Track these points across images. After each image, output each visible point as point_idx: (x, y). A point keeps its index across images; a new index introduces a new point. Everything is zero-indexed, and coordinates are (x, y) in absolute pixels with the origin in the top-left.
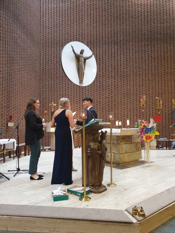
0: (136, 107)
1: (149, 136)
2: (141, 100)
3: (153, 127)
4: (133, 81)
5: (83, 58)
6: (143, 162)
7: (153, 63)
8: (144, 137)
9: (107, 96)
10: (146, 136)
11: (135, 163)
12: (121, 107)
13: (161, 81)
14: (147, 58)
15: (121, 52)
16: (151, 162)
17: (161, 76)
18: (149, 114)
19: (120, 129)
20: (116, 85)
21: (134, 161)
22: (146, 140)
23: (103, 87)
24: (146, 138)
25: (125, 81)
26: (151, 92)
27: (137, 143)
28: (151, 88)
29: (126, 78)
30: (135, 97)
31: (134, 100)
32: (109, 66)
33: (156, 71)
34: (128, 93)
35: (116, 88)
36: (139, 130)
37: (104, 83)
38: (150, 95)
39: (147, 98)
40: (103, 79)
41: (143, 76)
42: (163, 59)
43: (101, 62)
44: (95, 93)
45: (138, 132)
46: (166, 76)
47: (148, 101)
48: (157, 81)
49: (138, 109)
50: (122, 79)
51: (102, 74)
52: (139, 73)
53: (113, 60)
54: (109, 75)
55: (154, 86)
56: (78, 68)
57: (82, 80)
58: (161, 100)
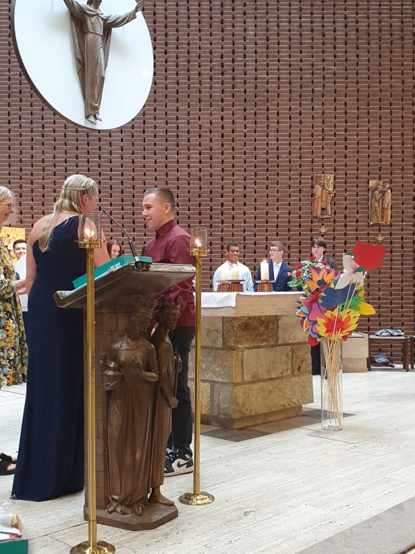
0: (300, 217)
1: (339, 320)
2: (318, 189)
3: (353, 285)
4: (290, 118)
5: (102, 22)
6: (317, 416)
7: (363, 53)
8: (321, 321)
9: (194, 171)
10: (329, 319)
11: (289, 418)
12: (245, 213)
13: (391, 121)
14: (340, 34)
15: (245, 5)
16: (345, 415)
17: (391, 104)
18: (345, 243)
19: (234, 294)
20: (227, 131)
21: (285, 410)
22: (327, 332)
23: (178, 136)
24: (326, 325)
25: (261, 120)
26: (351, 162)
27: (297, 344)
28: (352, 146)
29: (264, 105)
30: (293, 179)
31: (293, 192)
32: (200, 58)
33: (372, 82)
34: (272, 162)
35: (226, 144)
36: (304, 298)
37: (181, 123)
38: (350, 174)
39: (338, 182)
40: (178, 108)
41: (326, 100)
42: (398, 39)
43: (171, 39)
44: (149, 158)
45: (300, 305)
46: (409, 104)
47: (342, 195)
48: (376, 122)
49: (305, 222)
50: (250, 109)
51: (174, 88)
52: (313, 89)
53: (216, 35)
54: (200, 90)
55: (365, 139)
56: (81, 59)
57: (97, 105)
58: (389, 191)
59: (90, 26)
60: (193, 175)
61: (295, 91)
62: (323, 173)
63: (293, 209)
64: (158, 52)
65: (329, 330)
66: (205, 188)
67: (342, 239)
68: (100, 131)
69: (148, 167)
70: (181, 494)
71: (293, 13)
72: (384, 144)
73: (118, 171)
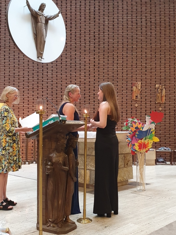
0: (127, 100)
1: (144, 144)
2: (134, 88)
3: (150, 129)
4: (123, 58)
5: (44, 18)
6: (135, 185)
7: (153, 31)
8: (136, 144)
9: (82, 80)
10: (140, 143)
11: (123, 185)
13: (165, 60)
14: (144, 23)
15: (104, 11)
16: (147, 184)
17: (165, 53)
18: (146, 111)
20: (96, 64)
21: (121, 182)
22: (139, 149)
23: (76, 66)
24: (139, 146)
25: (111, 59)
26: (148, 77)
27: (126, 154)
28: (149, 70)
29: (112, 53)
30: (124, 84)
31: (124, 89)
32: (85, 33)
33: (157, 44)
34: (115, 77)
35: (96, 69)
36: (130, 134)
37: (77, 60)
38: (147, 82)
39: (143, 85)
40: (76, 54)
41: (138, 51)
42: (168, 26)
43: (73, 25)
44: (63, 74)
45: (128, 137)
46: (172, 53)
47: (145, 91)
48: (159, 60)
49: (128, 102)
50: (106, 55)
51: (74, 45)
52: (132, 46)
53: (92, 23)
54: (85, 47)
55: (154, 67)
56: (36, 34)
57: (42, 52)
58: (164, 89)
59: (39, 19)
60: (82, 82)
61: (125, 47)
62: (136, 81)
63: (124, 96)
64: (68, 31)
65: (140, 148)
66: (87, 87)
67: (144, 109)
68: (43, 63)
69: (63, 78)
70: (78, 218)
71: (124, 15)
72: (162, 69)
73: (51, 80)
